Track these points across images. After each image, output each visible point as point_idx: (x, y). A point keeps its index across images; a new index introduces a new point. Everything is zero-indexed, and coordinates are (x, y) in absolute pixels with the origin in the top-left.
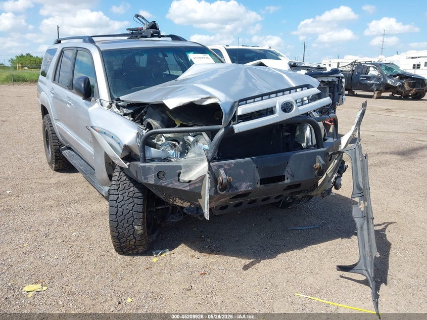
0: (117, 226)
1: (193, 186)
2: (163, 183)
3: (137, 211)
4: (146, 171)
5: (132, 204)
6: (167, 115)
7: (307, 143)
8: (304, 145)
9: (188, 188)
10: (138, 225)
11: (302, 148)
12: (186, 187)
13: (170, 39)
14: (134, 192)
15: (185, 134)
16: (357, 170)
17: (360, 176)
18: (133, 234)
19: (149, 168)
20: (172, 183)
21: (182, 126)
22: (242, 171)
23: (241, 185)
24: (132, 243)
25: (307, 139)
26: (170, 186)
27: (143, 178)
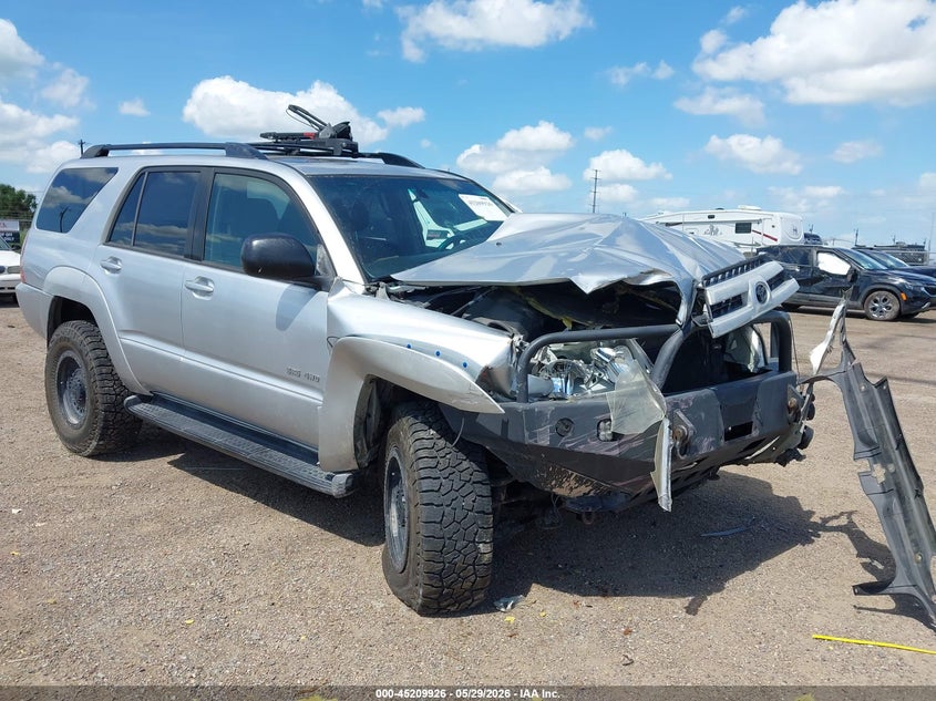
0: (444, 546)
1: (625, 448)
2: (568, 443)
3: (483, 512)
4: (534, 419)
5: (472, 497)
6: (530, 307)
7: (757, 362)
8: (751, 367)
9: (615, 453)
10: (485, 543)
11: (750, 374)
12: (612, 449)
13: (380, 161)
14: (470, 471)
15: (592, 343)
16: (858, 408)
17: (866, 419)
18: (474, 565)
19: (541, 413)
20: (585, 442)
21: (575, 327)
22: (703, 415)
23: (702, 441)
24: (467, 585)
25: (756, 356)
26: (581, 448)
27: (527, 434)
